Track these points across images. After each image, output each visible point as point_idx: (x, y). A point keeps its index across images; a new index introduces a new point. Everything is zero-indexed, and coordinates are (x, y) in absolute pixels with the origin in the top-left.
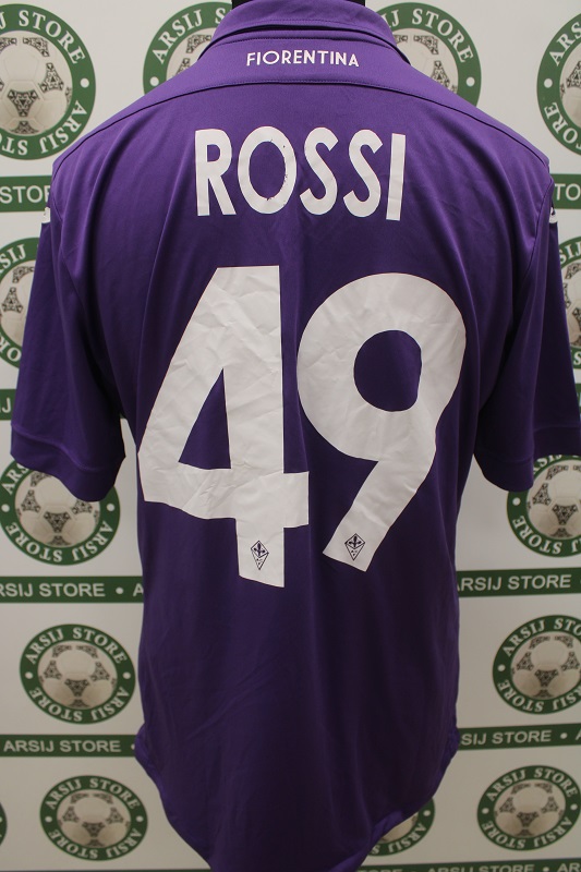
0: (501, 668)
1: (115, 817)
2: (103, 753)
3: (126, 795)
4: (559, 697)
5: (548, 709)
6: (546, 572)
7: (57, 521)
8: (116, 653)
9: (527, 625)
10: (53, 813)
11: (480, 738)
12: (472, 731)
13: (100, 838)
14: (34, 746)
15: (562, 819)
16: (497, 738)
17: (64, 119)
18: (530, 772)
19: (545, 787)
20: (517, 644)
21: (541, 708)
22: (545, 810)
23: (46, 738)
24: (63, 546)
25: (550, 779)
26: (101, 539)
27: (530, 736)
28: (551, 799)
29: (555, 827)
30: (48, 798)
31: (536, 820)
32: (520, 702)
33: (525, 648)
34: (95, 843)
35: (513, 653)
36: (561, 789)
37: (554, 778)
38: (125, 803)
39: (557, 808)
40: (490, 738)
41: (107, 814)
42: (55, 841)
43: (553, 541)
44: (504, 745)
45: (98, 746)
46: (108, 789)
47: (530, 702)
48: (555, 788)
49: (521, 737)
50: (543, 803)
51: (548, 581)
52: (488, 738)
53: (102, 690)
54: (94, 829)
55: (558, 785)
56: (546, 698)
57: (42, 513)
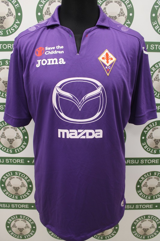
0: (138, 186)
1: (27, 227)
2: (24, 208)
3: (30, 221)
4: (155, 195)
5: (152, 198)
6: (152, 159)
7: (11, 141)
8: (27, 179)
9: (146, 174)
10: (10, 225)
11: (132, 206)
12: (130, 204)
13: (23, 232)
14: (4, 206)
15: (156, 231)
16: (137, 206)
17: (13, 25)
18: (147, 217)
19: (151, 221)
20: (143, 179)
21: (150, 198)
22: (151, 228)
23: (8, 204)
24: (13, 148)
25: (152, 219)
26: (23, 147)
27: (147, 206)
28: (153, 225)
29: (154, 233)
30: (8, 221)
31: (148, 230)
32: (144, 196)
33: (145, 181)
34: (21, 234)
35: (142, 182)
36: (156, 222)
37: (154, 218)
38: (30, 223)
39: (154, 227)
40: (135, 206)
41: (25, 226)
42: (10, 233)
43: (154, 150)
44: (139, 209)
45: (22, 206)
46: (25, 219)
47: (147, 196)
48: (154, 221)
49: (144, 206)
50: (150, 226)
51: (152, 161)
52: (134, 206)
53: (23, 190)
54: (21, 230)
55: (155, 221)
56: (151, 195)
57: (7, 138)
